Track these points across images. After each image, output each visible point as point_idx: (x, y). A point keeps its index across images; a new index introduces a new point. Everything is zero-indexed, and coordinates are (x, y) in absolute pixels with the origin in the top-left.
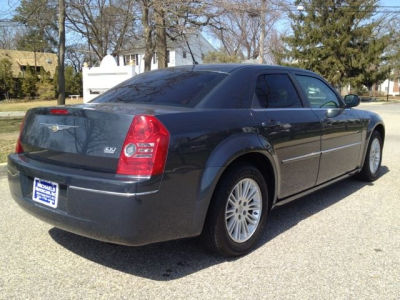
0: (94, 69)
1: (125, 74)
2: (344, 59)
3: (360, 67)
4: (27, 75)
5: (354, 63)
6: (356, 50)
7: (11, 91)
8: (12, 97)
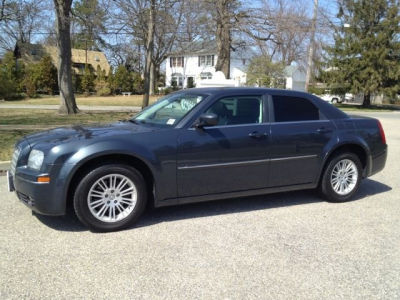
2: (381, 70)
3: (397, 78)
5: (391, 74)
6: (393, 63)
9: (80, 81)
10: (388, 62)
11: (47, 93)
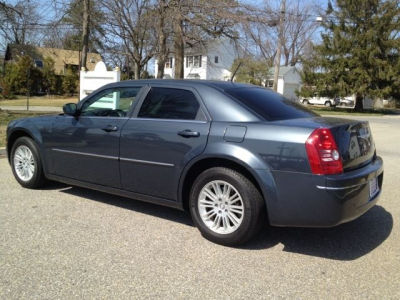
0: (90, 74)
1: (112, 78)
3: (388, 79)
4: (68, 73)
5: (381, 75)
6: (385, 62)
7: (52, 88)
8: (52, 93)
9: (61, 81)
10: (378, 61)
11: (23, 94)
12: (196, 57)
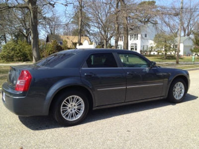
12: (135, 35)
